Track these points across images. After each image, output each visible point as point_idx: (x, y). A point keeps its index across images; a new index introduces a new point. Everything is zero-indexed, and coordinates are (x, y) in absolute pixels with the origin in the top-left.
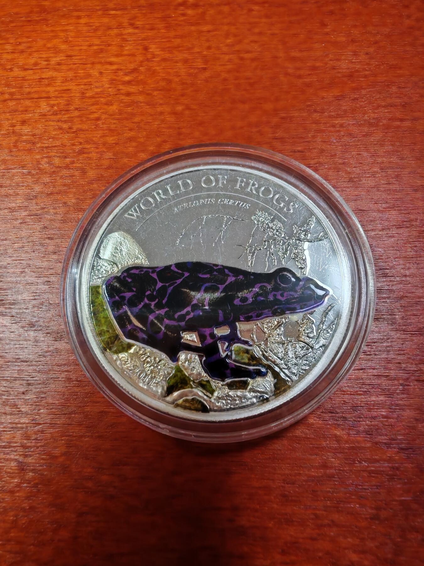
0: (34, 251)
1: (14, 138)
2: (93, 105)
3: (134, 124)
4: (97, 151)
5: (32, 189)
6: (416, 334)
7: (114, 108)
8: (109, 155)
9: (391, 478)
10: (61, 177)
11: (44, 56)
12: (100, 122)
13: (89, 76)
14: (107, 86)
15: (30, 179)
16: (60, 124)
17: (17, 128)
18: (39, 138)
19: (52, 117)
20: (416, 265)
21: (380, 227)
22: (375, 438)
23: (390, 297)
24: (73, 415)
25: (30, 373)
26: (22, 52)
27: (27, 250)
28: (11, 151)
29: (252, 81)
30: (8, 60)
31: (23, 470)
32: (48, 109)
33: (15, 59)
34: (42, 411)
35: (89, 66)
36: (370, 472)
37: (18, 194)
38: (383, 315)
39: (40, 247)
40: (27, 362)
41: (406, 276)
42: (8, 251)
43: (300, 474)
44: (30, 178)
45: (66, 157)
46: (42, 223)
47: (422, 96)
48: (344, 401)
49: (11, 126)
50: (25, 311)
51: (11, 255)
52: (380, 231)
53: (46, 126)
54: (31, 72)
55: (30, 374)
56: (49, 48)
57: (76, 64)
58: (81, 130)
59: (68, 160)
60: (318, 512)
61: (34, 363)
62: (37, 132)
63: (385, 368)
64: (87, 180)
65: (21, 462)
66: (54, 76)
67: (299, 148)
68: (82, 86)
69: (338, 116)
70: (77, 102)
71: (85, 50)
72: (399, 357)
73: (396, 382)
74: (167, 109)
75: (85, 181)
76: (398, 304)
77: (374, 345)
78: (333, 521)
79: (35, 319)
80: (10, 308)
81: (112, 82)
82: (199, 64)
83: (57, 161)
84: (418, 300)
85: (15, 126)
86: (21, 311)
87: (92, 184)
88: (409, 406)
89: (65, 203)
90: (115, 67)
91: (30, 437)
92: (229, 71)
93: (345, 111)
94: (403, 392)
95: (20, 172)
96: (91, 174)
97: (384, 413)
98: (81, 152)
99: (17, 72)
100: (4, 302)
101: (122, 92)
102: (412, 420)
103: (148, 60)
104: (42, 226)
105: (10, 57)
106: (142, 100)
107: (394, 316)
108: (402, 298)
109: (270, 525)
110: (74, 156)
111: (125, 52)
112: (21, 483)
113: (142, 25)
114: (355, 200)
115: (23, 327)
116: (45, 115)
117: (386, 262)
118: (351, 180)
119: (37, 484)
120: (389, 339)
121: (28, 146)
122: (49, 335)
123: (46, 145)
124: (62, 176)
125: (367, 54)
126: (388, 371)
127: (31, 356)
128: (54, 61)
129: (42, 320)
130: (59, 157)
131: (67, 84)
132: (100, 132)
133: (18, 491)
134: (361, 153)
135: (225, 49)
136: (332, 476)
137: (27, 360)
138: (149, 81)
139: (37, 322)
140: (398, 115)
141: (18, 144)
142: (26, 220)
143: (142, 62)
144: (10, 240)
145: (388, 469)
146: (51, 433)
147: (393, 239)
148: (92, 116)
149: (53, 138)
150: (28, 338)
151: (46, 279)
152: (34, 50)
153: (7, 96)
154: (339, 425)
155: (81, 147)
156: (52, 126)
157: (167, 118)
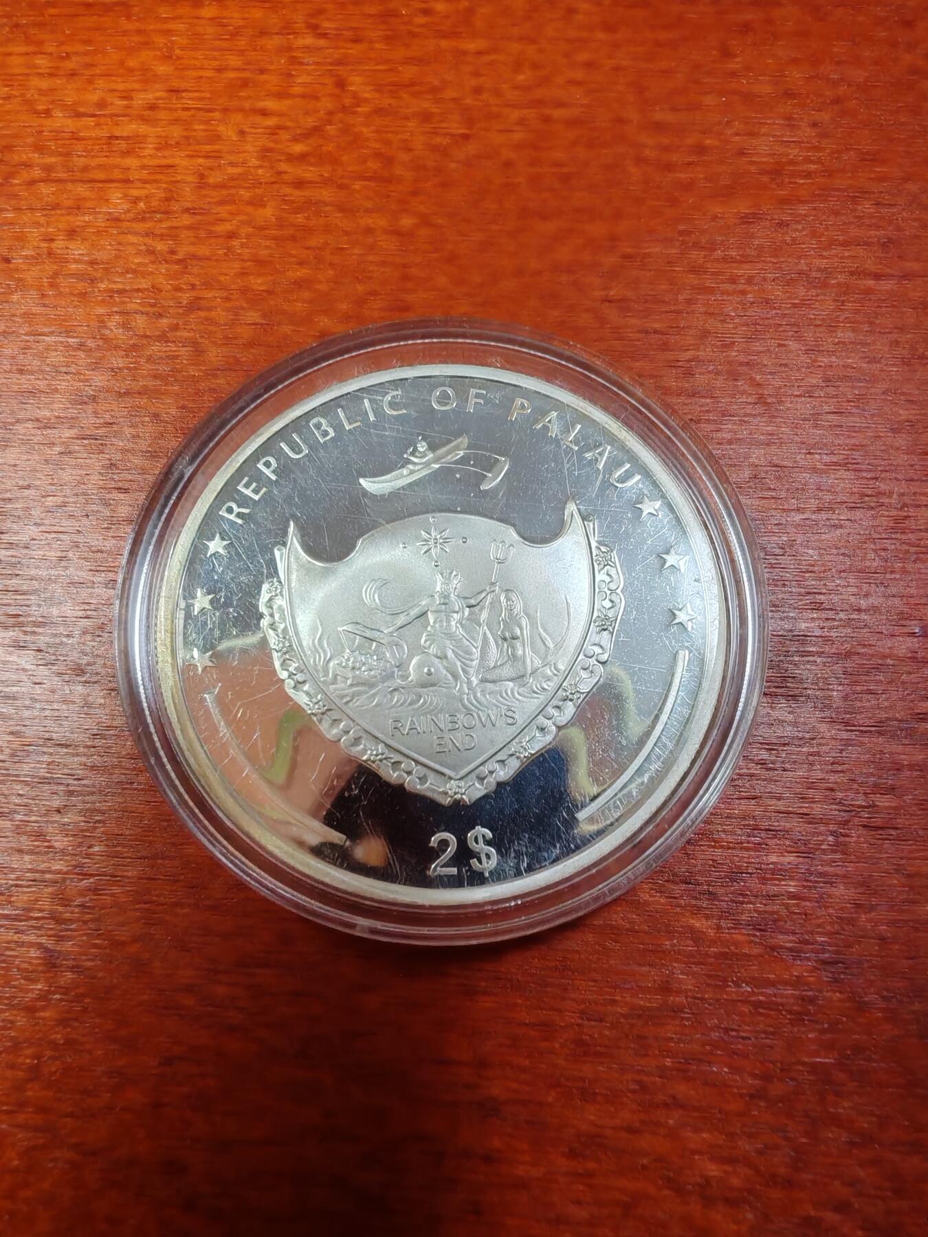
0: (87, 516)
1: (50, 267)
2: (222, 203)
3: (309, 251)
4: (228, 305)
5: (87, 380)
6: (871, 732)
7: (268, 213)
8: (253, 316)
9: (798, 1018)
10: (149, 359)
11: (121, 87)
12: (235, 243)
13: (217, 138)
14: (254, 162)
15: (82, 358)
16: (149, 241)
17: (59, 245)
18: (106, 269)
19: (134, 225)
20: (883, 589)
21: (813, 504)
22: (772, 938)
23: (823, 653)
24: (159, 861)
25: (72, 769)
26: (73, 74)
27: (72, 511)
28: (43, 296)
29: (565, 170)
30: (42, 92)
31: (54, 966)
32: (126, 207)
33: (56, 90)
34: (96, 849)
35: (217, 115)
36: (759, 1004)
37: (56, 390)
38: (806, 689)
39: (100, 508)
40: (67, 746)
41: (859, 610)
42: (33, 513)
43: (614, 1002)
44: (83, 356)
45: (161, 316)
46: (107, 456)
47: (925, 226)
48: (712, 860)
49: (44, 240)
50: (65, 640)
51: (38, 521)
52: (814, 512)
53: (120, 244)
54: (91, 122)
55: (73, 772)
56: (131, 70)
57: (188, 109)
58: (194, 257)
59: (164, 322)
60: (645, 1078)
61: (81, 750)
62: (101, 255)
63: (802, 798)
64: (203, 368)
65: (51, 951)
66: (140, 134)
67: (657, 326)
68: (201, 161)
69: (744, 260)
70: (188, 196)
71: (210, 78)
72: (832, 778)
73: (822, 828)
74: (381, 222)
75: (200, 370)
76: (838, 668)
77: (783, 750)
78: (674, 1097)
79: (85, 660)
80: (34, 633)
81: (265, 153)
82: (454, 125)
83: (140, 322)
84: (880, 662)
85: (52, 240)
86: (58, 641)
87: (216, 376)
88: (845, 876)
89: (156, 416)
90: (271, 122)
91: (71, 901)
92: (518, 147)
93: (760, 248)
94: (835, 848)
95: (61, 342)
96: (214, 355)
97: (792, 890)
98: (194, 306)
99: (60, 120)
100: (21, 619)
101: (286, 177)
102: (848, 905)
103: (344, 109)
104: (108, 462)
105: (45, 84)
106: (327, 199)
107: (830, 693)
108: (848, 655)
109: (550, 1099)
110: (178, 313)
111: (296, 90)
112: (49, 992)
113: (337, 29)
114: (768, 444)
115: (60, 674)
116: (118, 220)
117: (821, 579)
118: (761, 400)
119: (83, 995)
120: (813, 739)
121: (81, 286)
122: (113, 694)
123: (121, 287)
124: (151, 356)
125: (815, 125)
126: (807, 805)
127: (76, 735)
128: (141, 99)
129: (100, 661)
130: (147, 314)
131: (166, 153)
132: (237, 265)
133: (44, 1009)
134: (786, 343)
135: (512, 96)
136: (677, 1010)
137: (69, 743)
138: (345, 158)
139: (88, 664)
140: (870, 265)
141: (58, 280)
142: (72, 448)
143: (330, 113)
144: (37, 488)
145: (792, 1001)
146: (112, 895)
147: (838, 532)
148: (222, 228)
149: (135, 272)
150: (71, 698)
151: (109, 576)
152: (98, 72)
153: (37, 173)
154: (699, 908)
155: (194, 294)
156: (133, 244)
157: (380, 241)
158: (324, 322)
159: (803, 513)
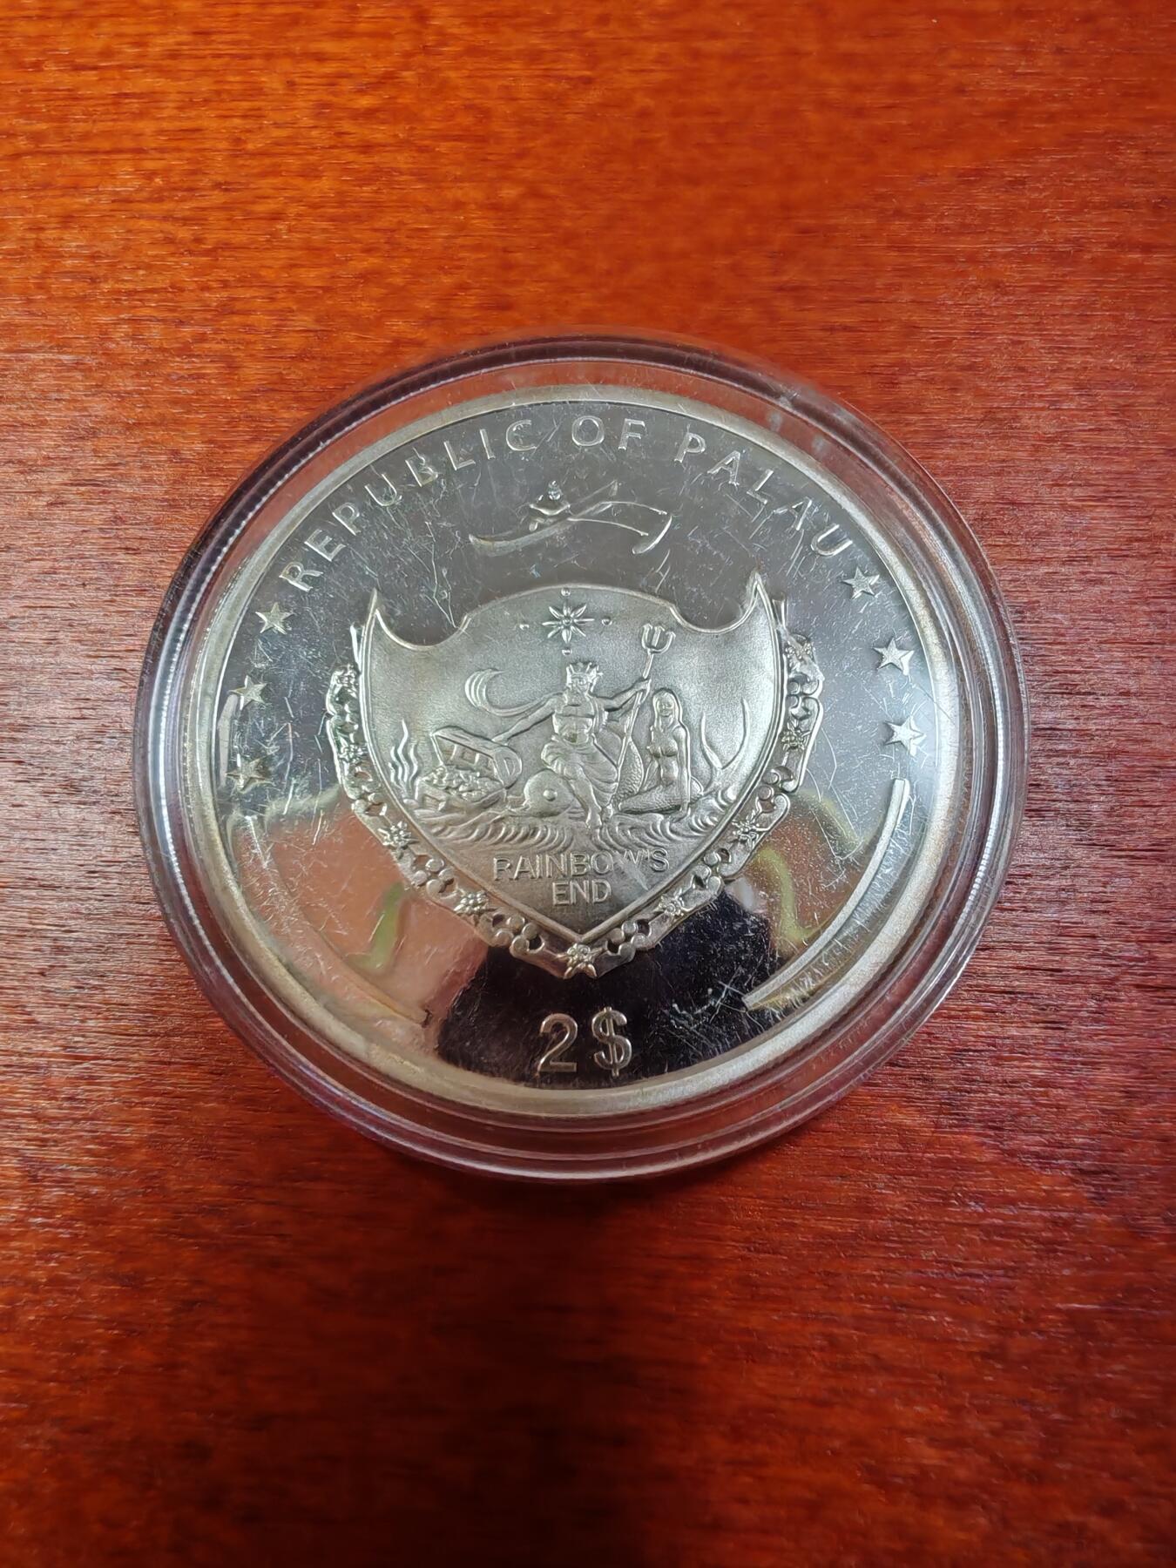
0: (84, 585)
1: (38, 266)
2: (264, 175)
3: (378, 234)
4: (271, 307)
5: (85, 409)
6: (1146, 858)
7: (325, 185)
8: (305, 321)
9: (1049, 1248)
10: (168, 380)
11: (132, 30)
12: (281, 226)
13: (256, 91)
14: (307, 122)
15: (79, 383)
16: (168, 226)
18: (112, 265)
19: (147, 206)
20: (1159, 665)
21: (1063, 551)
22: (1012, 1139)
23: (1077, 751)
24: (177, 1039)
25: (61, 918)
26: (69, 16)
27: (65, 580)
28: (29, 301)
29: (722, 120)
30: (28, 39)
31: (34, 1179)
32: (137, 183)
33: (47, 36)
34: (91, 1023)
35: (258, 62)
36: (989, 1231)
37: (44, 423)
38: (1054, 801)
39: (100, 574)
40: (53, 888)
41: (1127, 694)
42: (14, 582)
43: (792, 1227)
44: (80, 378)
45: (181, 323)
46: (111, 507)
48: (929, 1034)
49: (30, 229)
50: (53, 747)
51: (20, 593)
52: (1064, 563)
53: (129, 231)
54: (91, 76)
55: (62, 922)
57: (219, 56)
58: (227, 246)
59: (187, 330)
60: (836, 1331)
61: (74, 892)
62: (104, 247)
63: (1050, 949)
64: (238, 390)
65: (30, 1159)
66: (158, 89)
67: (847, 321)
68: (237, 121)
69: (964, 230)
70: (219, 168)
71: (247, 15)
72: (1093, 920)
73: (1079, 989)
74: (471, 193)
75: (236, 393)
76: (1100, 773)
77: (1023, 884)
78: (876, 1356)
79: (82, 773)
80: (14, 740)
81: (321, 109)
82: (570, 66)
83: (155, 333)
84: (1157, 763)
85: (42, 229)
86: (44, 749)
87: (254, 400)
88: (1111, 1054)
89: (176, 453)
90: (330, 68)
91: (58, 1092)
92: (658, 91)
93: (986, 215)
94: (1098, 1016)
95: (52, 360)
96: (254, 372)
97: (1037, 1073)
98: (226, 309)
99: (53, 75)
101: (349, 140)
102: (1116, 1094)
103: (426, 50)
104: (111, 514)
105: (32, 29)
106: (403, 166)
107: (1084, 805)
108: (1112, 754)
109: (705, 1360)
110: (206, 319)
111: (362, 27)
112: (28, 1214)
114: (999, 474)
115: (46, 793)
116: (128, 201)
117: (1073, 653)
118: (989, 416)
119: (72, 1218)
120: (1066, 868)
121: (79, 288)
122: (118, 818)
123: (129, 286)
124: (169, 375)
125: (1059, 51)
126: (1057, 958)
127: (66, 873)
128: (158, 46)
129: (99, 776)
130: (164, 321)
131: (193, 113)
132: (283, 254)
133: (20, 1236)
134: (1023, 339)
135: (648, 26)
136: (880, 1238)
137: (57, 884)
138: (427, 113)
139: (84, 779)
140: (1138, 232)
141: (48, 281)
142: (66, 497)
143: (408, 55)
144: (19, 550)
145: (1040, 1224)
146: (113, 1084)
147: (1097, 589)
148: (262, 208)
149: (149, 267)
150: (59, 824)
151: (115, 663)
152: (103, 12)
153: (22, 144)
154: (910, 1099)
155: (225, 294)
156: (147, 231)
157: (473, 218)
158: (398, 326)
159: (1048, 565)
